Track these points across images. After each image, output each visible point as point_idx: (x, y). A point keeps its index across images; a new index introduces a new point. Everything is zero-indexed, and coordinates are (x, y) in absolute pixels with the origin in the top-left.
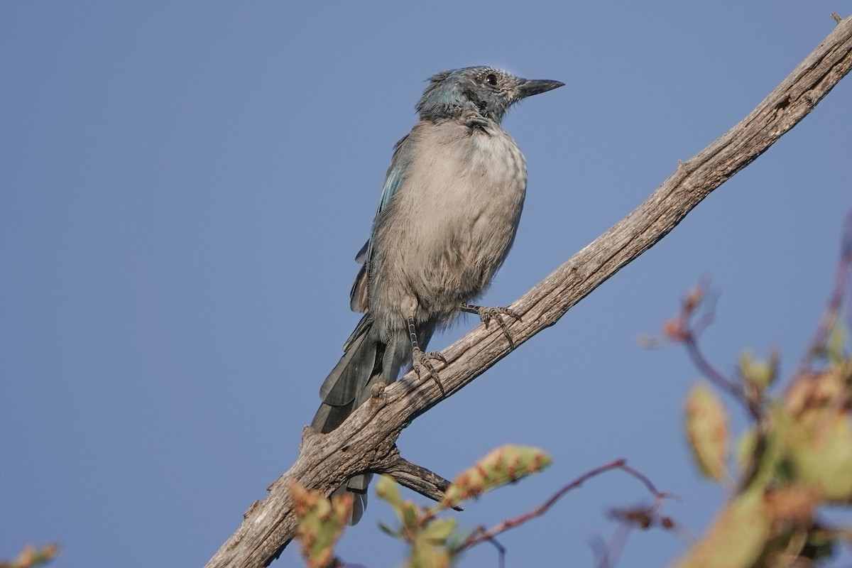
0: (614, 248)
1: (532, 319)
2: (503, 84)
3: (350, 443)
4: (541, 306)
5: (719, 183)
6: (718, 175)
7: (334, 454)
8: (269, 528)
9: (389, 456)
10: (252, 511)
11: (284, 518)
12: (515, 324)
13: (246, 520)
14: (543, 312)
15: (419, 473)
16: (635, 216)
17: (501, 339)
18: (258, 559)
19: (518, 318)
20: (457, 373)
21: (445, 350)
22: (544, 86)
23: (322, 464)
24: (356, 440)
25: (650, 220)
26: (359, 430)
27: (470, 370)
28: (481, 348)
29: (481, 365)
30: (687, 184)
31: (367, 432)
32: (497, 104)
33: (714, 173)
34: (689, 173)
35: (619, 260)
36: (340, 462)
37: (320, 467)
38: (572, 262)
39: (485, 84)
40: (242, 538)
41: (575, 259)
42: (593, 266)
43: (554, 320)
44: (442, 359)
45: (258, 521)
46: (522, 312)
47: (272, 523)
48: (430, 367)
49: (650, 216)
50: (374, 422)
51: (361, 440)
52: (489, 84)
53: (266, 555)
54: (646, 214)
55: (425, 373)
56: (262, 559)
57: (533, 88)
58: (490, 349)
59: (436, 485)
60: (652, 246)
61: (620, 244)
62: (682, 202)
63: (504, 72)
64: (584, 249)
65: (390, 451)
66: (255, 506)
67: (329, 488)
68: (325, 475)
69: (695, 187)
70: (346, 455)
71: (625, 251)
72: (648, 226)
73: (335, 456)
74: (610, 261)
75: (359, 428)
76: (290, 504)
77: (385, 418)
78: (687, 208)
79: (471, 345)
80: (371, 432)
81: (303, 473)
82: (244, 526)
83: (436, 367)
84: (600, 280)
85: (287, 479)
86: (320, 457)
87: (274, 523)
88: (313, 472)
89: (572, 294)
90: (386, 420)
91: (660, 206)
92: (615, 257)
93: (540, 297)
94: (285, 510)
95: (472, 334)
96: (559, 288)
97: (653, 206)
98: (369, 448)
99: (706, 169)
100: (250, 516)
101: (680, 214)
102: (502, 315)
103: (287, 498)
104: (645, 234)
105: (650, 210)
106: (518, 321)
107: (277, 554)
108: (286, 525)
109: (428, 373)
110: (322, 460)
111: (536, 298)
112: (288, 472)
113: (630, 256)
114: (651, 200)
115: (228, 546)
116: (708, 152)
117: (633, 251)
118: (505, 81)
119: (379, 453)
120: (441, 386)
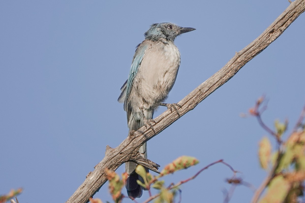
0: (214, 82)
1: (186, 107)
2: (174, 29)
3: (123, 151)
4: (188, 103)
5: (250, 59)
6: (250, 57)
7: (117, 155)
8: (95, 181)
9: (136, 155)
10: (89, 175)
11: (100, 178)
12: (180, 109)
13: (87, 178)
14: (189, 105)
15: (147, 161)
16: (221, 71)
17: (175, 115)
18: (91, 192)
19: (181, 107)
20: (160, 127)
21: (155, 119)
22: (189, 30)
23: (113, 159)
24: (125, 150)
25: (226, 73)
26: (126, 147)
27: (164, 125)
28: (168, 118)
29: (168, 124)
30: (239, 60)
31: (129, 147)
32: (172, 36)
33: (248, 56)
34: (239, 56)
35: (216, 87)
36: (119, 158)
37: (112, 160)
38: (199, 87)
39: (168, 29)
40: (85, 185)
41: (200, 86)
42: (207, 89)
43: (193, 108)
44: (154, 122)
45: (91, 179)
46: (182, 105)
47: (96, 179)
48: (150, 125)
49: (226, 71)
50: (131, 144)
51: (127, 150)
52: (169, 29)
53: (94, 190)
54: (225, 71)
55: (148, 127)
56: (93, 192)
57: (185, 30)
58: (171, 118)
59: (153, 165)
60: (227, 81)
61: (216, 81)
62: (237, 66)
63: (175, 25)
64: (203, 83)
65: (137, 154)
66: (90, 174)
67: (115, 167)
68: (114, 163)
69: (242, 61)
70: (121, 155)
71: (218, 83)
72: (225, 75)
73: (117, 156)
74: (212, 87)
75: (126, 146)
76: (102, 173)
77: (135, 142)
78: (239, 68)
79: (164, 117)
80: (130, 147)
81: (107, 162)
82: (86, 181)
83: (152, 125)
84: (209, 94)
85: (101, 164)
86: (112, 156)
87: (97, 179)
88: (110, 162)
89: (199, 99)
90: (135, 143)
91: (229, 68)
92: (214, 86)
93: (188, 100)
94: (101, 175)
95: (165, 113)
96: (195, 97)
97: (227, 68)
98: (129, 153)
99: (245, 55)
100: (88, 177)
101: (237, 70)
102: (175, 106)
103: (101, 170)
104: (224, 77)
105: (226, 69)
106: (181, 108)
107: (98, 190)
108: (101, 180)
109: (149, 127)
110: (113, 157)
111: (187, 100)
112: (101, 161)
113: (219, 85)
114: (226, 66)
115: (81, 188)
116: (246, 49)
117: (220, 84)
118: (175, 28)
119: (133, 155)
120: (154, 131)
